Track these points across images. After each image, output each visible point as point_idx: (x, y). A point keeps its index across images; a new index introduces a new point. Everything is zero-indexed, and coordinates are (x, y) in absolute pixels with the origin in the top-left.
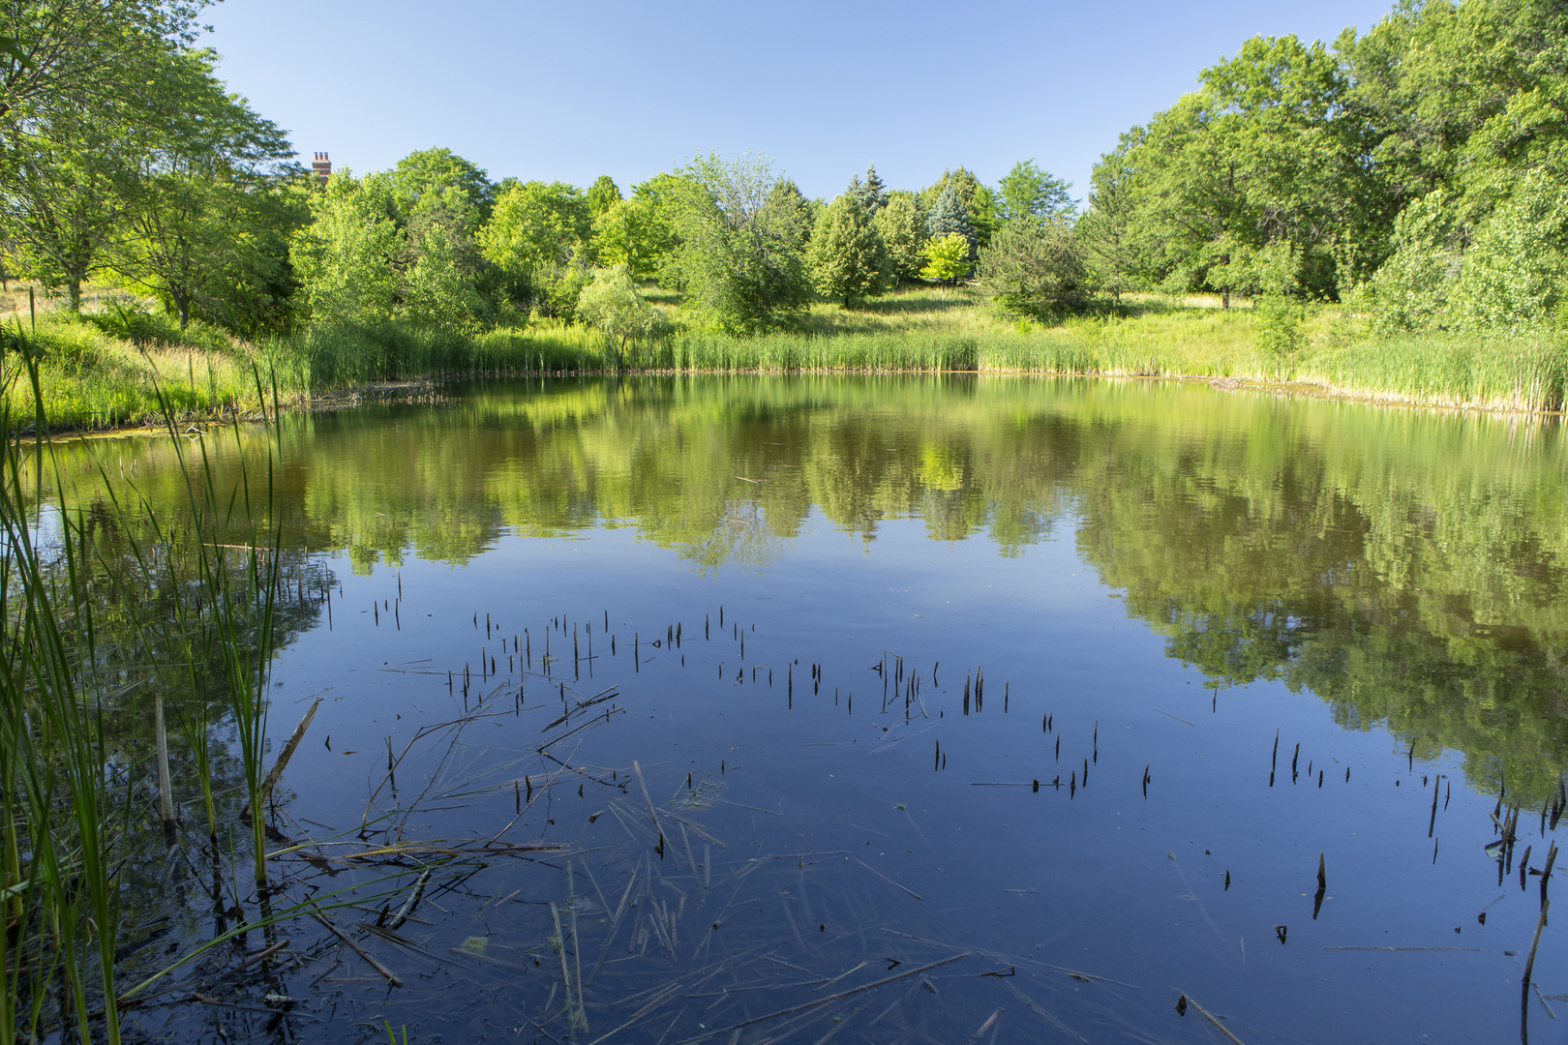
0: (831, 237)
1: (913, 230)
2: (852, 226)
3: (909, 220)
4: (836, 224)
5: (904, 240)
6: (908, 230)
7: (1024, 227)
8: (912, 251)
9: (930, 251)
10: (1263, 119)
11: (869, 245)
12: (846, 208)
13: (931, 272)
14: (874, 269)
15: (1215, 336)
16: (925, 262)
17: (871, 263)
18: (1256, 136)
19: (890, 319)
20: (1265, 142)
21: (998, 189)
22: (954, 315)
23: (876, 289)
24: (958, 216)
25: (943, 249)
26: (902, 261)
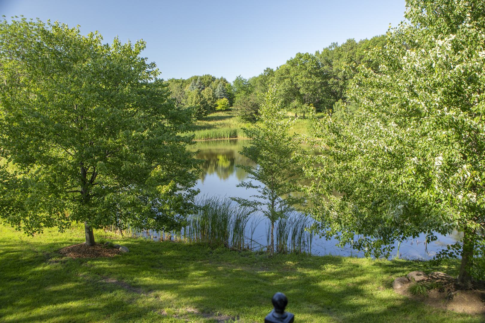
0: (194, 101)
1: (213, 96)
2: (199, 98)
3: (211, 94)
4: (194, 97)
5: (210, 99)
6: (211, 96)
7: (245, 98)
8: (213, 102)
9: (218, 102)
10: (303, 73)
11: (204, 103)
12: (197, 93)
13: (219, 108)
14: (205, 109)
15: (295, 126)
16: (217, 106)
17: (205, 108)
18: (302, 78)
19: (211, 123)
20: (304, 79)
21: (232, 84)
22: (227, 121)
23: (206, 114)
24: (223, 92)
25: (222, 102)
26: (210, 105)
